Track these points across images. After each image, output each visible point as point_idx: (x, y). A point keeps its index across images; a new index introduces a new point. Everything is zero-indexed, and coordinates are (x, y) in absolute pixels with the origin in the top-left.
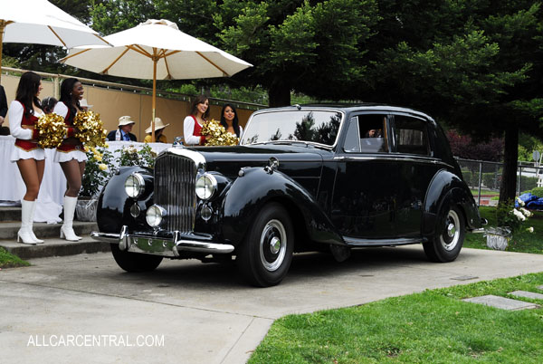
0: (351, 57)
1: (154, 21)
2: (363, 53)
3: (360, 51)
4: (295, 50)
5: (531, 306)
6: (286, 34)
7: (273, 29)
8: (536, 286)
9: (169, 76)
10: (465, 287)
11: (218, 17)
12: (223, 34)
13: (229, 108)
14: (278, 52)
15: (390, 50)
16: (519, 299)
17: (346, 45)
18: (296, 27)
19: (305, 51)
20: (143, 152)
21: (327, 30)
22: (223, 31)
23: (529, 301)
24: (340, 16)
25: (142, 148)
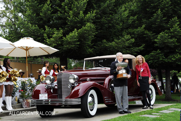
0: (89, 46)
1: (26, 38)
2: (92, 44)
3: (91, 44)
4: (72, 44)
5: (159, 116)
6: (69, 40)
7: (64, 38)
8: (158, 112)
9: (29, 55)
10: (138, 113)
11: (45, 35)
12: (47, 40)
13: (56, 65)
14: (66, 45)
15: (100, 43)
16: (154, 115)
17: (88, 42)
18: (72, 37)
19: (75, 45)
20: (28, 81)
21: (82, 38)
22: (47, 39)
23: (157, 115)
24: (86, 33)
25: (28, 79)
